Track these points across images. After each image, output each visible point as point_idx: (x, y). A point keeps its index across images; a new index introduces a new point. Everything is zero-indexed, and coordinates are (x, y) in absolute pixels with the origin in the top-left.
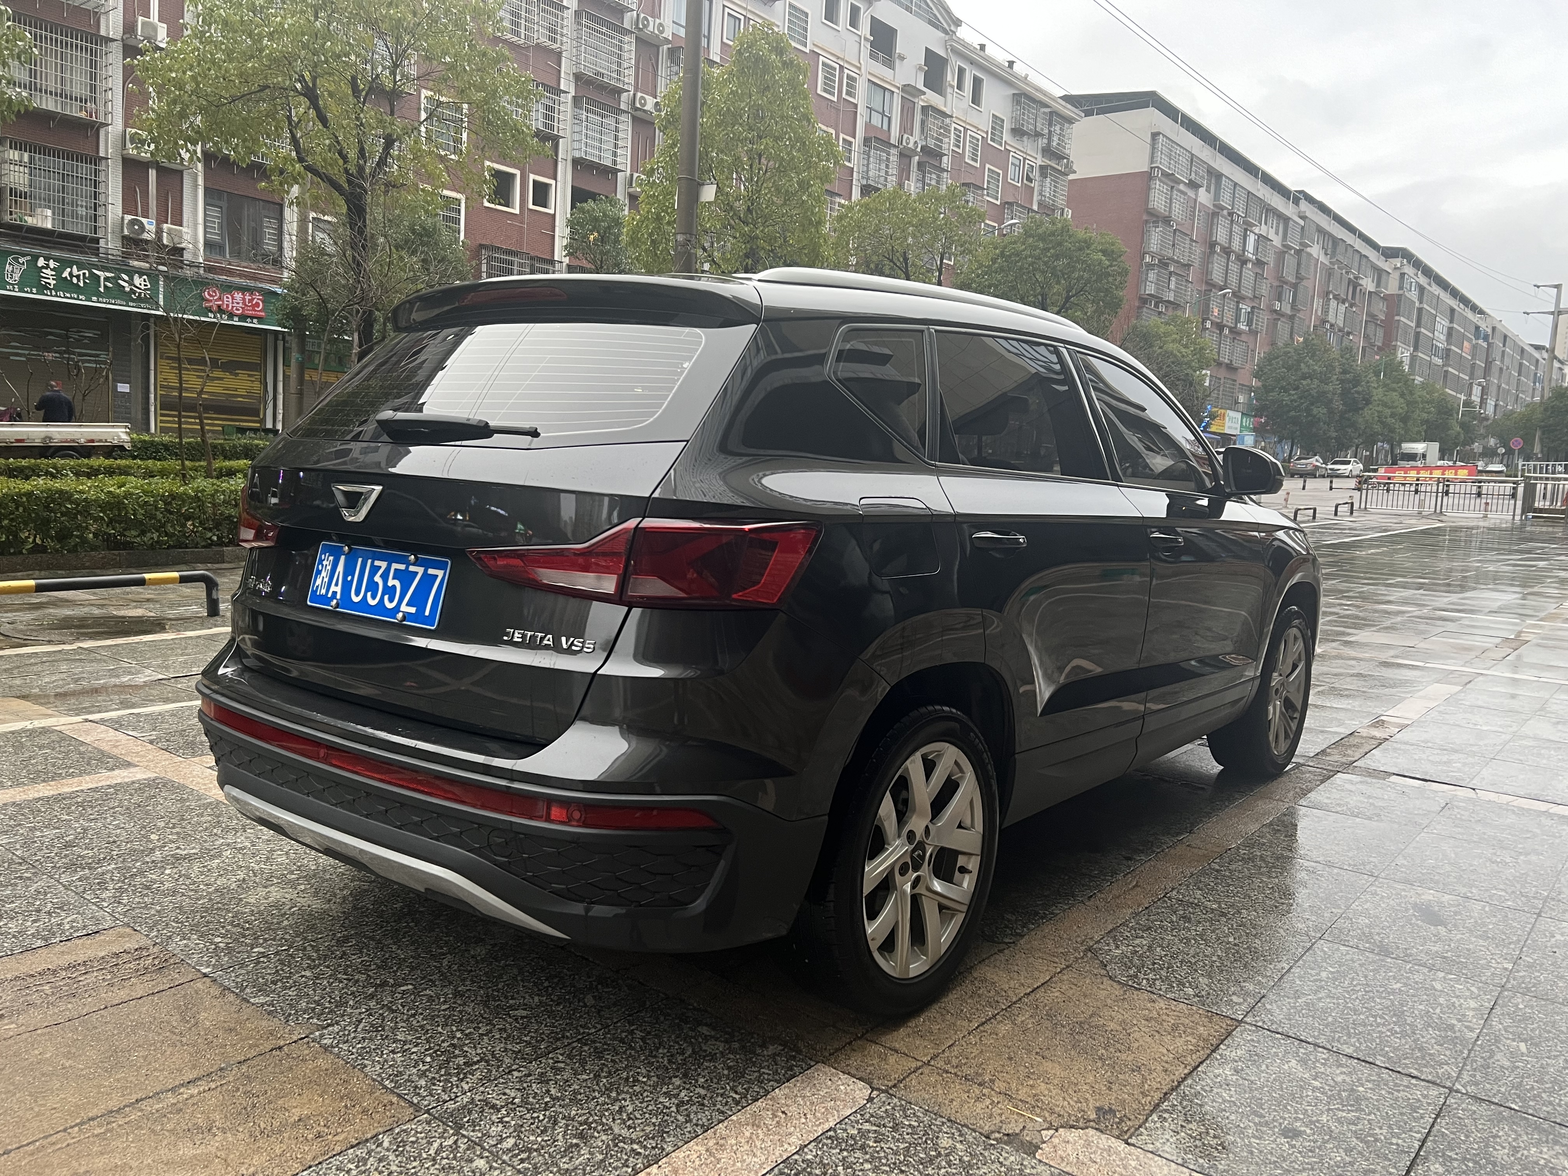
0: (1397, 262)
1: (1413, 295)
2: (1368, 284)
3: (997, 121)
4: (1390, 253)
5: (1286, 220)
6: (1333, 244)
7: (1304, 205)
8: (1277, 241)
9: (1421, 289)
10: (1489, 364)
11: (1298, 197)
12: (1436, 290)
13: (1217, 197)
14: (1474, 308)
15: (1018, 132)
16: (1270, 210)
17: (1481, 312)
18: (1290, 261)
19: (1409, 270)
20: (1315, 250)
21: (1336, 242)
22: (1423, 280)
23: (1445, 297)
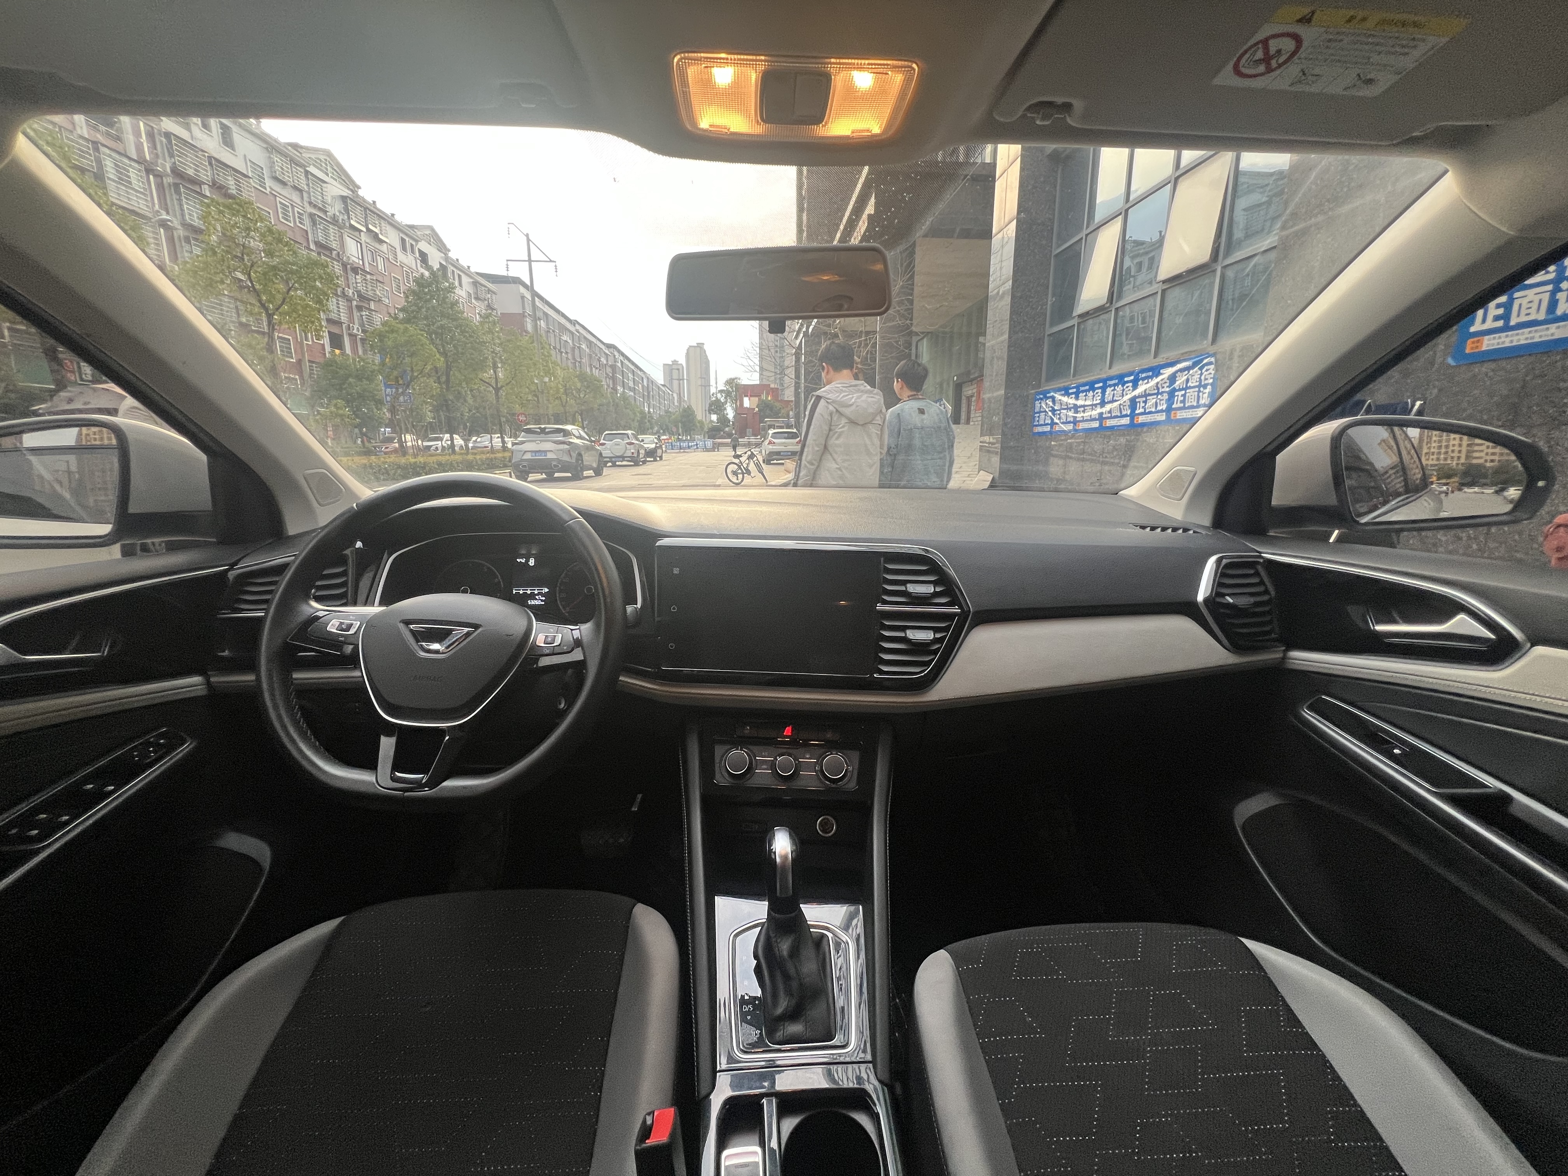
0: (612, 350)
1: (619, 365)
2: (603, 360)
3: (469, 295)
4: (609, 346)
5: (572, 333)
6: (590, 344)
7: (578, 327)
8: (571, 344)
9: (622, 362)
10: (649, 393)
11: (574, 323)
12: (626, 362)
13: (547, 324)
14: (641, 370)
15: (477, 298)
16: (567, 329)
17: (643, 371)
18: (577, 351)
19: (616, 353)
20: (584, 346)
21: (591, 342)
22: (621, 358)
23: (630, 365)
